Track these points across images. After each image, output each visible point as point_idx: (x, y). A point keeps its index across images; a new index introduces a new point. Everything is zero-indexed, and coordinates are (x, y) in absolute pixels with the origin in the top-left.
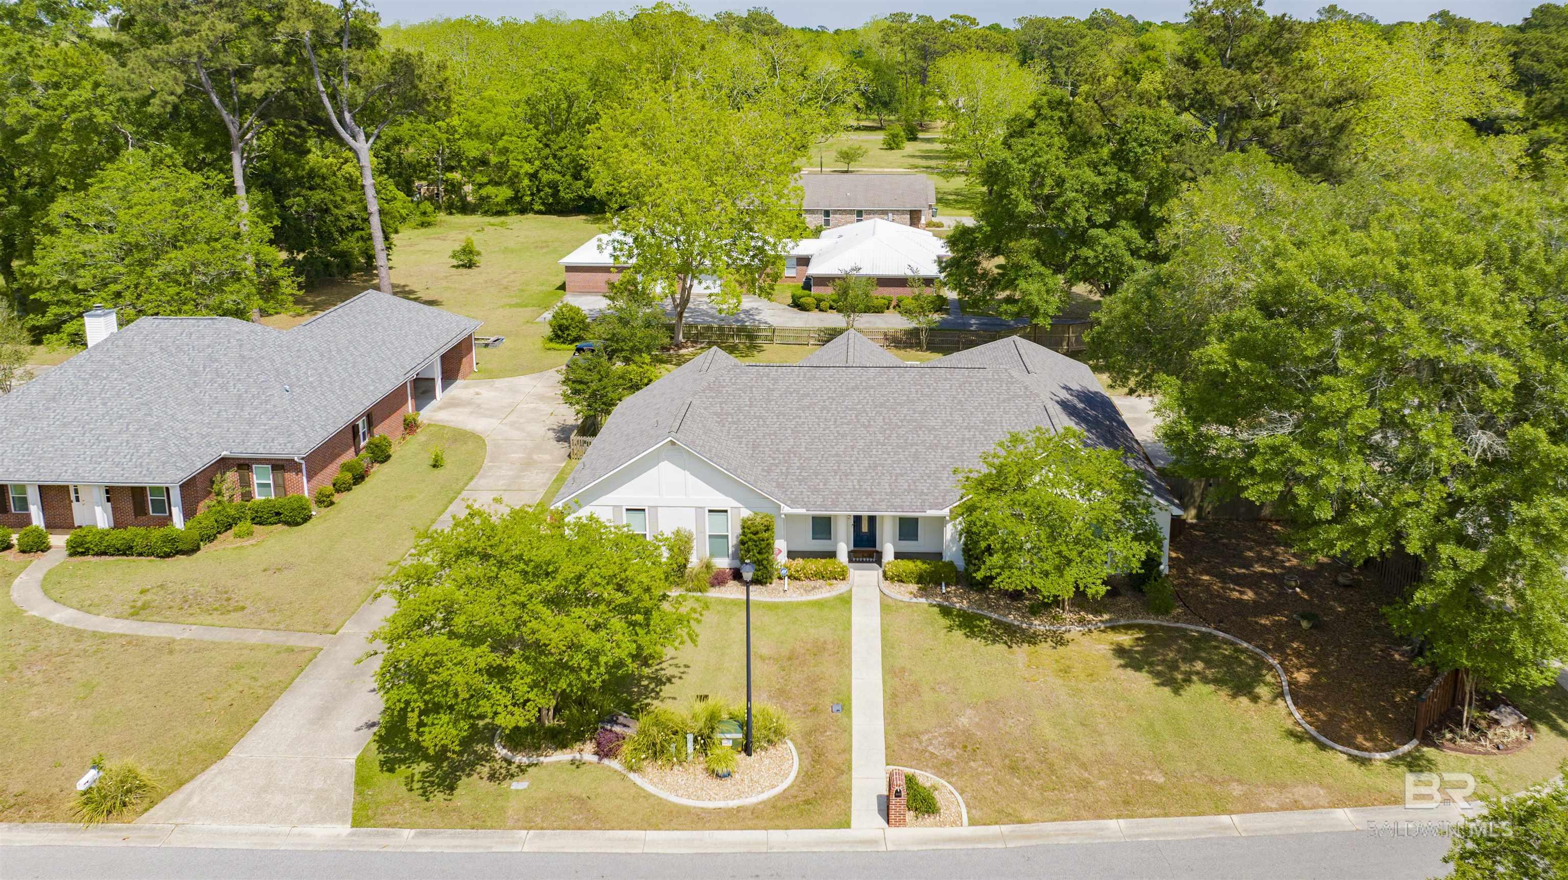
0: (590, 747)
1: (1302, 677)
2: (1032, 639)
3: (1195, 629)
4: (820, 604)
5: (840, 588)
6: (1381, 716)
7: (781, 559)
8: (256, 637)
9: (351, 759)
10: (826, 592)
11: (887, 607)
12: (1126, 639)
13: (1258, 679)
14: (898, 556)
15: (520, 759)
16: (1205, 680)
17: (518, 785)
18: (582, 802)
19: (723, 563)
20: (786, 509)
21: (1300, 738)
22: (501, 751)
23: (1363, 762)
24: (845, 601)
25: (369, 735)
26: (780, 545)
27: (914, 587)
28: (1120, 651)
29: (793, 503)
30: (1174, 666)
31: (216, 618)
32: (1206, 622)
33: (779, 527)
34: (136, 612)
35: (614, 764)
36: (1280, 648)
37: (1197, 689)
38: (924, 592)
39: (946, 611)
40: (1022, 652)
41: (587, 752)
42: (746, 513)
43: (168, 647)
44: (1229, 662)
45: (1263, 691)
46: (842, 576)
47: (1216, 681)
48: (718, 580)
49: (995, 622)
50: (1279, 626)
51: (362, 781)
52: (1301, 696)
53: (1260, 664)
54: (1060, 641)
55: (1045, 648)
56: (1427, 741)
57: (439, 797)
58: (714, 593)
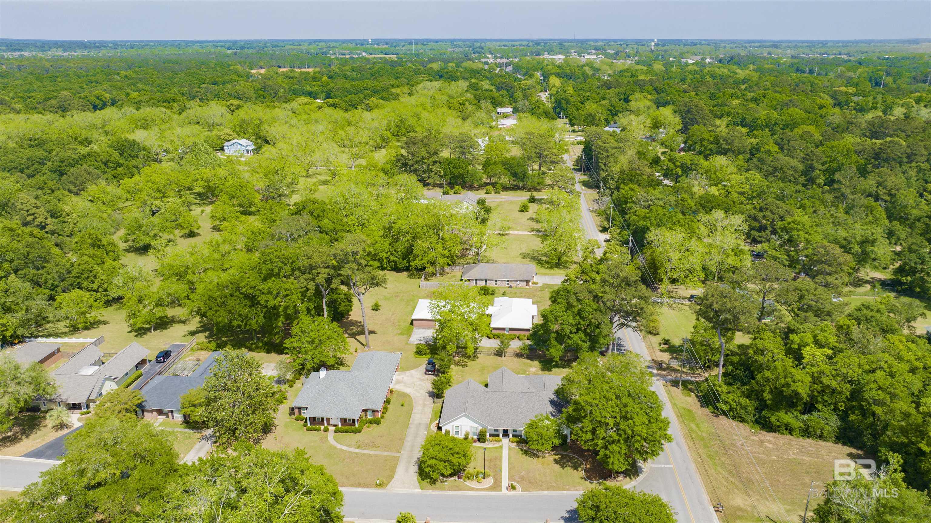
0: (456, 477)
1: (588, 466)
2: (538, 457)
3: (571, 455)
4: (496, 448)
5: (500, 444)
6: (599, 474)
7: (488, 437)
8: (386, 453)
9: (416, 478)
10: (497, 445)
11: (510, 449)
12: (557, 457)
13: (580, 466)
14: (513, 436)
15: (445, 479)
16: (569, 466)
17: (446, 483)
18: (457, 487)
19: (475, 437)
20: (489, 428)
21: (582, 478)
22: (441, 478)
23: (591, 483)
24: (501, 447)
25: (417, 474)
26: (488, 434)
27: (515, 444)
28: (555, 460)
29: (491, 426)
30: (564, 463)
31: (375, 449)
32: (574, 453)
33: (487, 431)
34: (358, 447)
35: (461, 480)
36: (587, 460)
37: (568, 469)
38: (518, 445)
39: (522, 450)
40: (536, 459)
41: (456, 478)
42: (481, 428)
43: (370, 455)
44: (576, 463)
45: (580, 469)
46: (501, 441)
47: (572, 467)
48: (475, 442)
49: (532, 453)
50: (589, 455)
51: (419, 482)
52: (586, 471)
53: (582, 463)
54: (544, 457)
55: (540, 459)
56: (605, 479)
57: (433, 485)
58: (474, 444)
